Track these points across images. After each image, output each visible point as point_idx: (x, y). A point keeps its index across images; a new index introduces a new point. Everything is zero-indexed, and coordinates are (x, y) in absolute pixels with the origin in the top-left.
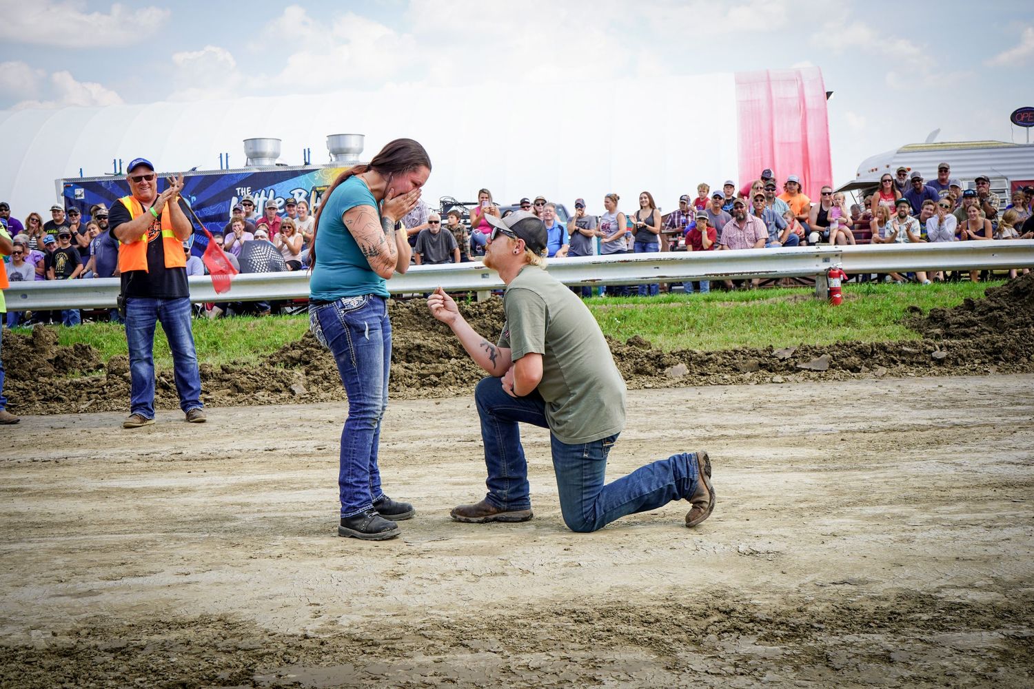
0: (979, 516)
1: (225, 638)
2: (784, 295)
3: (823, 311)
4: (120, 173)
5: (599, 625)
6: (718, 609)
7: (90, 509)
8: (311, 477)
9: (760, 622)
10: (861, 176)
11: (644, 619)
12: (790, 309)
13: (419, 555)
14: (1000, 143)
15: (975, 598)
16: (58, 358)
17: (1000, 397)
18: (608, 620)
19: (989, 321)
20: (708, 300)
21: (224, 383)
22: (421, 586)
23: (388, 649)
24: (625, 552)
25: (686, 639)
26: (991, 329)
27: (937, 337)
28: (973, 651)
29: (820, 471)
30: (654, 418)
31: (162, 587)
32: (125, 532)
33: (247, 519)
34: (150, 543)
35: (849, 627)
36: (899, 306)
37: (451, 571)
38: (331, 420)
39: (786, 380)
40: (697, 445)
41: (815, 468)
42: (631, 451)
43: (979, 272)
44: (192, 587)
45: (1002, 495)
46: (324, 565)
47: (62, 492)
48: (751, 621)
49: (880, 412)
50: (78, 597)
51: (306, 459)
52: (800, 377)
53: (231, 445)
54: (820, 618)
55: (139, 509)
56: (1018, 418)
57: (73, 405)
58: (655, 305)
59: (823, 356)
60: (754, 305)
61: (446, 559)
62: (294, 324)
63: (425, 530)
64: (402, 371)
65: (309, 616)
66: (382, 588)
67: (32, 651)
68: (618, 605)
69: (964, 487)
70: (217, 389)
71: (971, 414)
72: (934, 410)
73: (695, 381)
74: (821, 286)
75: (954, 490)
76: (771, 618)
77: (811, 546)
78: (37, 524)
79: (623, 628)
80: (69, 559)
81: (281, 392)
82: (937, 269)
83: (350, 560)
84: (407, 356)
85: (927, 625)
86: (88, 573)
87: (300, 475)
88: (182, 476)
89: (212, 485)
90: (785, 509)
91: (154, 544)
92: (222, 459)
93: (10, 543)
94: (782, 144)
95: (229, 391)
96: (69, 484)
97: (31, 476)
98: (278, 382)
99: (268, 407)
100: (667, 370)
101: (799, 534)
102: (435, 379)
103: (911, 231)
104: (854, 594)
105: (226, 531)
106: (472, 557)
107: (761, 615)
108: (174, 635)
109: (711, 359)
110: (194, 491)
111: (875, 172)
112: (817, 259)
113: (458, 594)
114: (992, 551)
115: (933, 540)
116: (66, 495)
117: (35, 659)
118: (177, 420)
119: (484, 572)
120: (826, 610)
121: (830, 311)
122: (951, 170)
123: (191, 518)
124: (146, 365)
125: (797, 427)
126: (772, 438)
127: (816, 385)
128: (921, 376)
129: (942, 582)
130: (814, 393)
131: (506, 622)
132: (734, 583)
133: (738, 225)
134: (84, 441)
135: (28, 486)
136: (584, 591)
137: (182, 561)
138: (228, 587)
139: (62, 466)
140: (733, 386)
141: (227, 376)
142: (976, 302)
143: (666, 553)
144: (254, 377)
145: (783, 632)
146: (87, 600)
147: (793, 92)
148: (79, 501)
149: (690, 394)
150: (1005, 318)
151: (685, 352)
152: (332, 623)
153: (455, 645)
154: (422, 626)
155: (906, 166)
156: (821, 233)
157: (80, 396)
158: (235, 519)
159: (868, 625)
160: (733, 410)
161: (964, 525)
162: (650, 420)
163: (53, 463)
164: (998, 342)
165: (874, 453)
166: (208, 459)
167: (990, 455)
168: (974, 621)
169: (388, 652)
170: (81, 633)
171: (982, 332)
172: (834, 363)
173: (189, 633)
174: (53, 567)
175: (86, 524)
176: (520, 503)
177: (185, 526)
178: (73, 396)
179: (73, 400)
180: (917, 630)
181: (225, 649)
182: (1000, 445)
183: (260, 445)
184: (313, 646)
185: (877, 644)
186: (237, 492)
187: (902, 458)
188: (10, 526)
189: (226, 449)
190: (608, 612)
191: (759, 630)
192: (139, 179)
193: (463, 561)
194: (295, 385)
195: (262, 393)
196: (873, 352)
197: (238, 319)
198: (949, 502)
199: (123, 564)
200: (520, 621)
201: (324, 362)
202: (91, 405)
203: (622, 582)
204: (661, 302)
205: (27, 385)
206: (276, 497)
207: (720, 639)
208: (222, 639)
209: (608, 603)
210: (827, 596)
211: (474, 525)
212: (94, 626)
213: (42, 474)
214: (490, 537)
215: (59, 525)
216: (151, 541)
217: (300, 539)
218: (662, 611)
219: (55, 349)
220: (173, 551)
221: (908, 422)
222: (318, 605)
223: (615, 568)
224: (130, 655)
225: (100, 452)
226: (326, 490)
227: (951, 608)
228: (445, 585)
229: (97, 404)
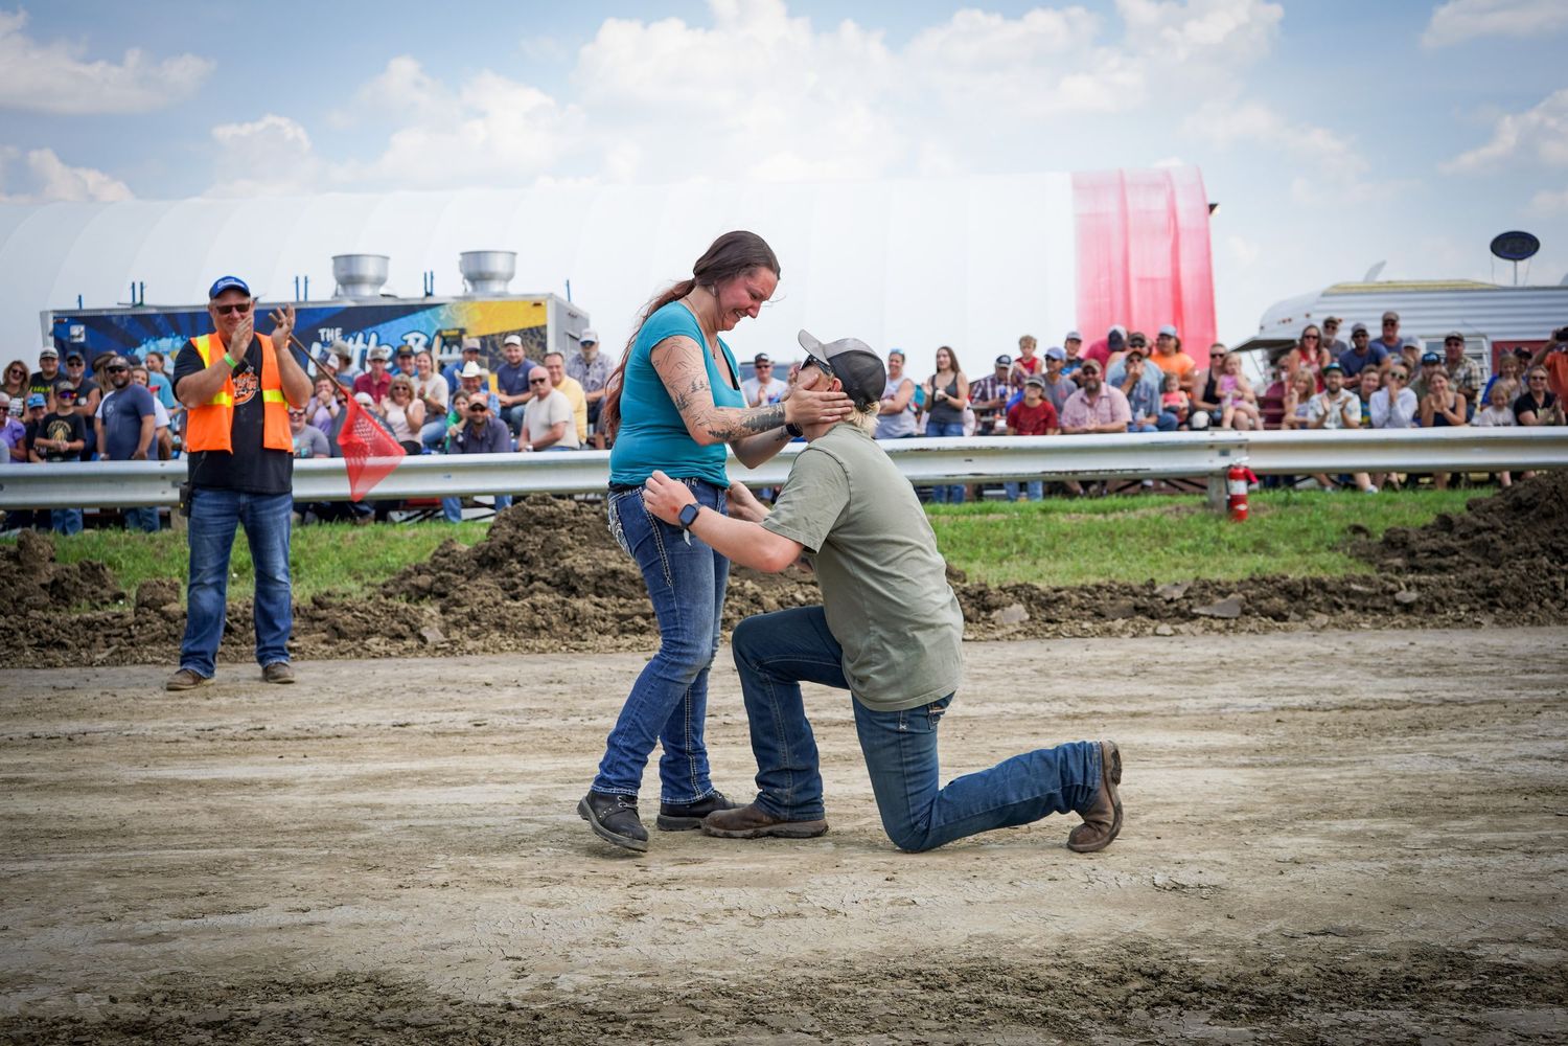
0: (1511, 836)
1: (381, 1008)
2: (1160, 505)
3: (1220, 530)
4: (141, 304)
5: (961, 993)
6: (1139, 970)
7: (135, 810)
8: (470, 766)
9: (1210, 990)
10: (1267, 328)
11: (1028, 985)
12: (1171, 527)
13: (662, 884)
14: (1477, 283)
15: (1531, 957)
16: (55, 583)
17: (1506, 661)
18: (973, 986)
19: (1476, 548)
20: (1045, 511)
21: (317, 624)
22: (675, 931)
23: (641, 1027)
24: (980, 883)
25: (1099, 1015)
26: (1478, 559)
27: (1398, 570)
28: (1545, 1037)
29: (1253, 766)
30: (983, 685)
31: (270, 930)
32: (196, 846)
33: (383, 828)
34: (239, 863)
35: (1346, 999)
36: (1334, 523)
37: (716, 909)
38: (488, 681)
39: (1177, 632)
40: (1057, 725)
41: (1247, 762)
42: (959, 734)
43: (1448, 476)
44: (317, 930)
45: (1537, 805)
46: (517, 899)
47: (87, 784)
48: (1194, 989)
49: (1328, 680)
50: (141, 944)
51: (458, 739)
52: (1197, 627)
53: (341, 717)
54: (1299, 986)
55: (212, 811)
56: (1539, 693)
57: (84, 654)
58: (965, 517)
59: (1232, 596)
60: (1116, 520)
61: (705, 892)
62: (415, 536)
63: (664, 848)
64: (591, 609)
65: (508, 975)
66: (614, 935)
67: (81, 1025)
68: (985, 964)
69: (1477, 793)
70: (306, 632)
71: (1468, 685)
72: (1410, 678)
73: (1039, 631)
74: (1216, 493)
75: (1464, 798)
76: (1224, 985)
77: (1265, 878)
78: (56, 832)
79: (999, 997)
80: (115, 886)
81: (404, 638)
82: (1388, 470)
83: (557, 892)
84: (596, 586)
85: (1465, 997)
86: (150, 908)
87: (453, 763)
88: (271, 763)
89: (320, 776)
90: (1212, 822)
91: (246, 865)
92: (329, 738)
93: (19, 861)
94: (1142, 280)
95: (325, 636)
96: (96, 773)
97: (33, 760)
98: (400, 623)
99: (386, 661)
100: (995, 614)
101: (1242, 860)
102: (641, 622)
103: (1346, 412)
104: (1345, 950)
105: (354, 846)
106: (745, 889)
107: (1209, 980)
108: (300, 1003)
109: (1061, 598)
110: (293, 786)
111: (1288, 324)
112: (1211, 452)
113: (735, 945)
114: (1541, 888)
115: (1448, 871)
116: (94, 790)
117: (88, 1038)
118: (248, 679)
119: (767, 912)
120: (1307, 975)
121: (1231, 531)
122: (1401, 323)
123: (296, 827)
124: (213, 593)
125: (1206, 701)
126: (1171, 718)
127: (1221, 639)
128: (1379, 629)
129: (1477, 934)
130: (1223, 651)
131: (816, 988)
132: (1157, 932)
133: (1087, 401)
134: (108, 708)
135: (30, 775)
136: (929, 941)
137: (293, 891)
138: (372, 931)
139: (80, 745)
140: (1097, 640)
141: (322, 613)
142: (1456, 519)
143: (1043, 886)
144: (364, 615)
145: (1247, 1006)
146: (157, 948)
147: (1159, 203)
148: (116, 799)
149: (1033, 650)
150: (1501, 543)
151: (1022, 587)
152: (547, 986)
153: (743, 1022)
154: (687, 992)
155: (1337, 316)
156: (1210, 413)
157: (94, 641)
158: (365, 829)
159: (1375, 996)
160: (1104, 676)
161: (1491, 849)
162: (979, 688)
163: (64, 741)
164: (1493, 579)
165: (1330, 741)
166: (306, 738)
167: (1507, 746)
168: (1537, 992)
169: (641, 1031)
170: (153, 998)
171: (1465, 564)
172: (1248, 607)
173: (323, 1000)
174: (93, 898)
175: (132, 834)
176: (809, 808)
177: (288, 839)
178: (82, 641)
179: (83, 646)
180: (1452, 1004)
181: (385, 1025)
182: (1521, 731)
183: (383, 718)
184: (522, 1021)
185: (1396, 1026)
186: (361, 789)
187: (1375, 749)
188: (13, 835)
189: (332, 723)
190: (972, 973)
191: (1212, 1003)
192: (227, 310)
193: (732, 896)
194: (427, 628)
195: (375, 640)
196: (1306, 592)
197: (327, 528)
198: (1459, 815)
199: (202, 894)
200: (838, 986)
201: (470, 594)
202: (112, 654)
203: (984, 929)
204: (974, 513)
205: (11, 623)
206: (424, 796)
207: (1152, 1016)
208: (377, 1009)
209: (970, 961)
210: (1304, 953)
211: (739, 841)
212: (172, 988)
213: (49, 757)
214: (767, 860)
215: (90, 834)
216: (240, 860)
217: (472, 859)
218: (1054, 972)
219: (51, 568)
220: (277, 876)
221: (1374, 696)
222: (519, 959)
223: (970, 908)
224: (237, 1033)
225: (136, 725)
226: (498, 786)
227: (1497, 972)
228: (710, 931)
229: (121, 652)
